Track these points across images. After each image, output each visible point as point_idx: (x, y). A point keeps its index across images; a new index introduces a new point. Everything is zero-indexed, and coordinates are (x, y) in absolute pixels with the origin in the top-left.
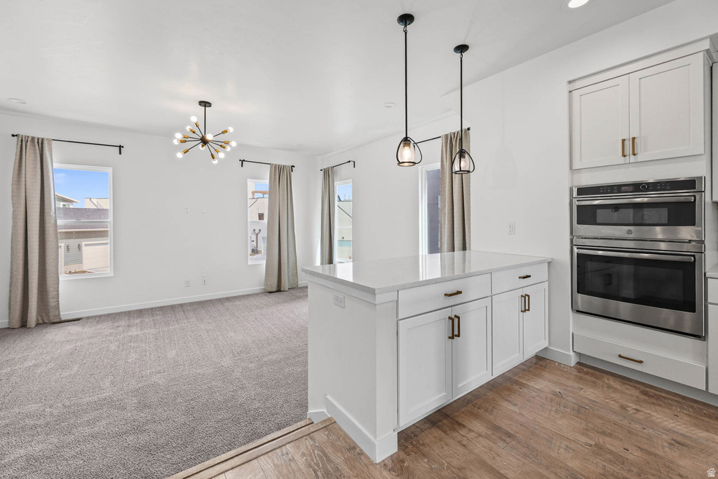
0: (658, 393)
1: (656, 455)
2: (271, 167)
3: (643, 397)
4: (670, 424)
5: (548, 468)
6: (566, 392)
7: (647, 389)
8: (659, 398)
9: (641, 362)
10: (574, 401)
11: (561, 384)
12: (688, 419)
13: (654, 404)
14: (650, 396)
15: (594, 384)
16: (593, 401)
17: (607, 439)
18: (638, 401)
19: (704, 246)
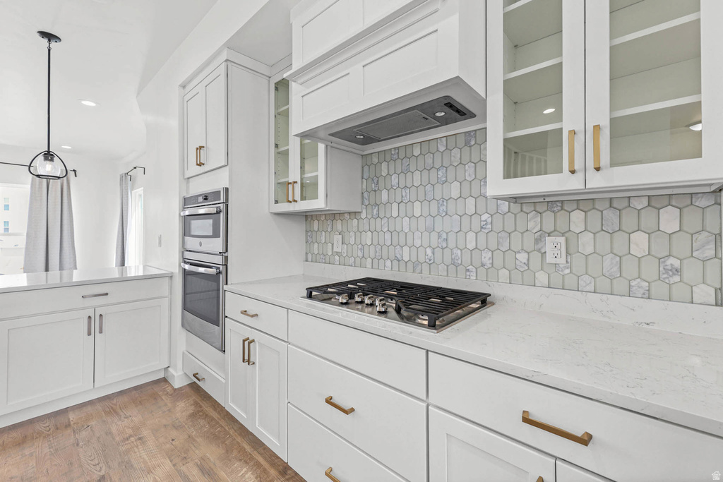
9: (202, 380)
19: (226, 258)
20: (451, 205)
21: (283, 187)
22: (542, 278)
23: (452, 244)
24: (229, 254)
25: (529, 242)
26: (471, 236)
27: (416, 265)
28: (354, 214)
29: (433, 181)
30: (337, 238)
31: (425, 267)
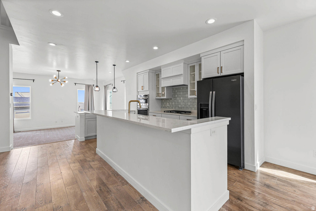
2: (86, 85)
19: (149, 107)
21: (158, 94)
23: (187, 104)
24: (150, 106)
27: (181, 108)
28: (171, 99)
29: (184, 94)
30: (168, 103)
31: (183, 108)
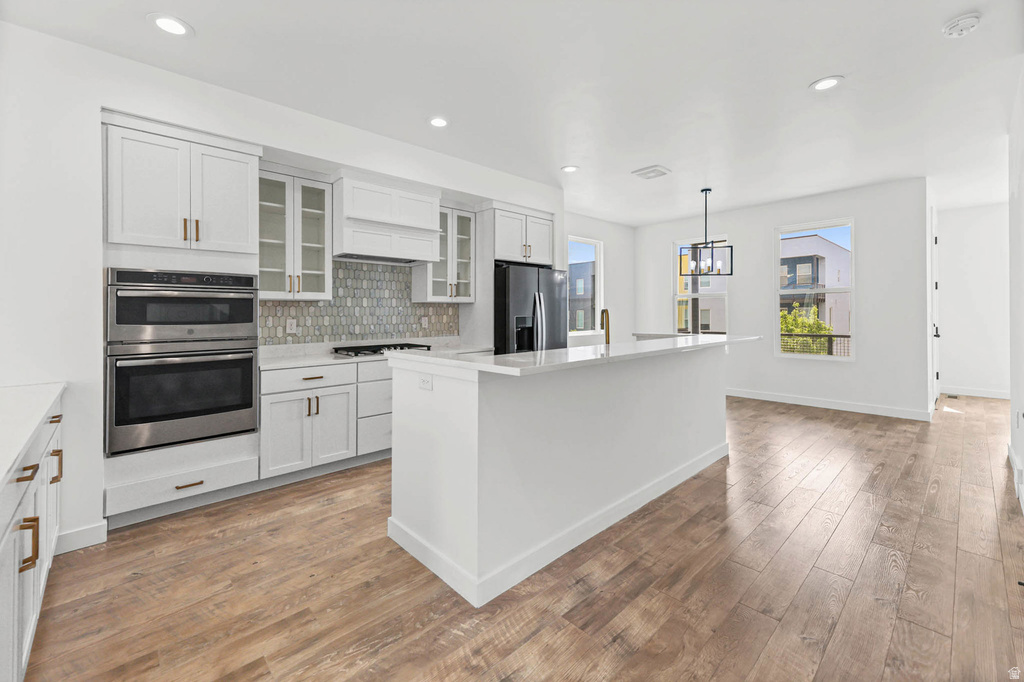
0: (218, 508)
1: (273, 549)
3: (212, 519)
4: (253, 523)
5: (228, 635)
6: (141, 568)
7: (207, 511)
8: (223, 511)
9: (201, 483)
10: (162, 568)
11: (122, 566)
12: (257, 511)
13: (225, 518)
14: (215, 514)
15: (159, 540)
16: (179, 553)
17: (235, 569)
18: (213, 525)
20: (384, 302)
22: (421, 334)
23: (385, 322)
25: (416, 320)
26: (394, 317)
29: (375, 287)
